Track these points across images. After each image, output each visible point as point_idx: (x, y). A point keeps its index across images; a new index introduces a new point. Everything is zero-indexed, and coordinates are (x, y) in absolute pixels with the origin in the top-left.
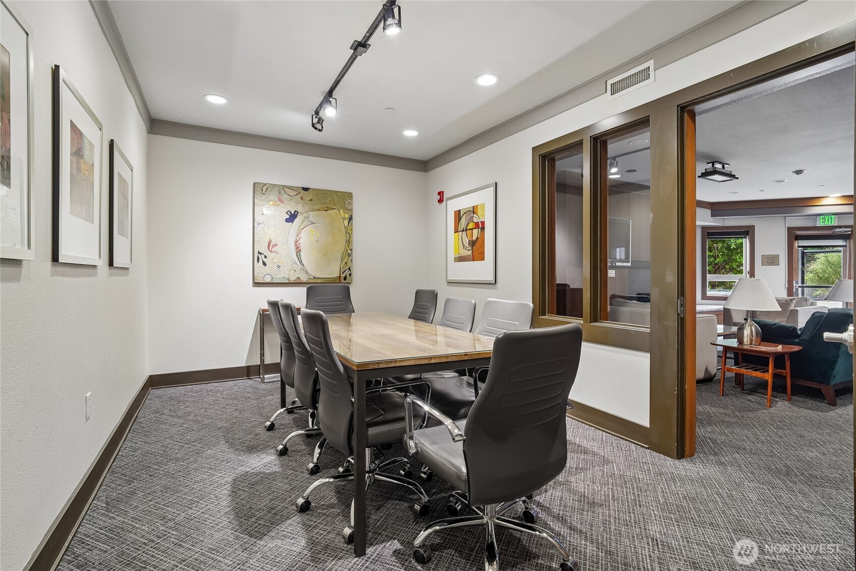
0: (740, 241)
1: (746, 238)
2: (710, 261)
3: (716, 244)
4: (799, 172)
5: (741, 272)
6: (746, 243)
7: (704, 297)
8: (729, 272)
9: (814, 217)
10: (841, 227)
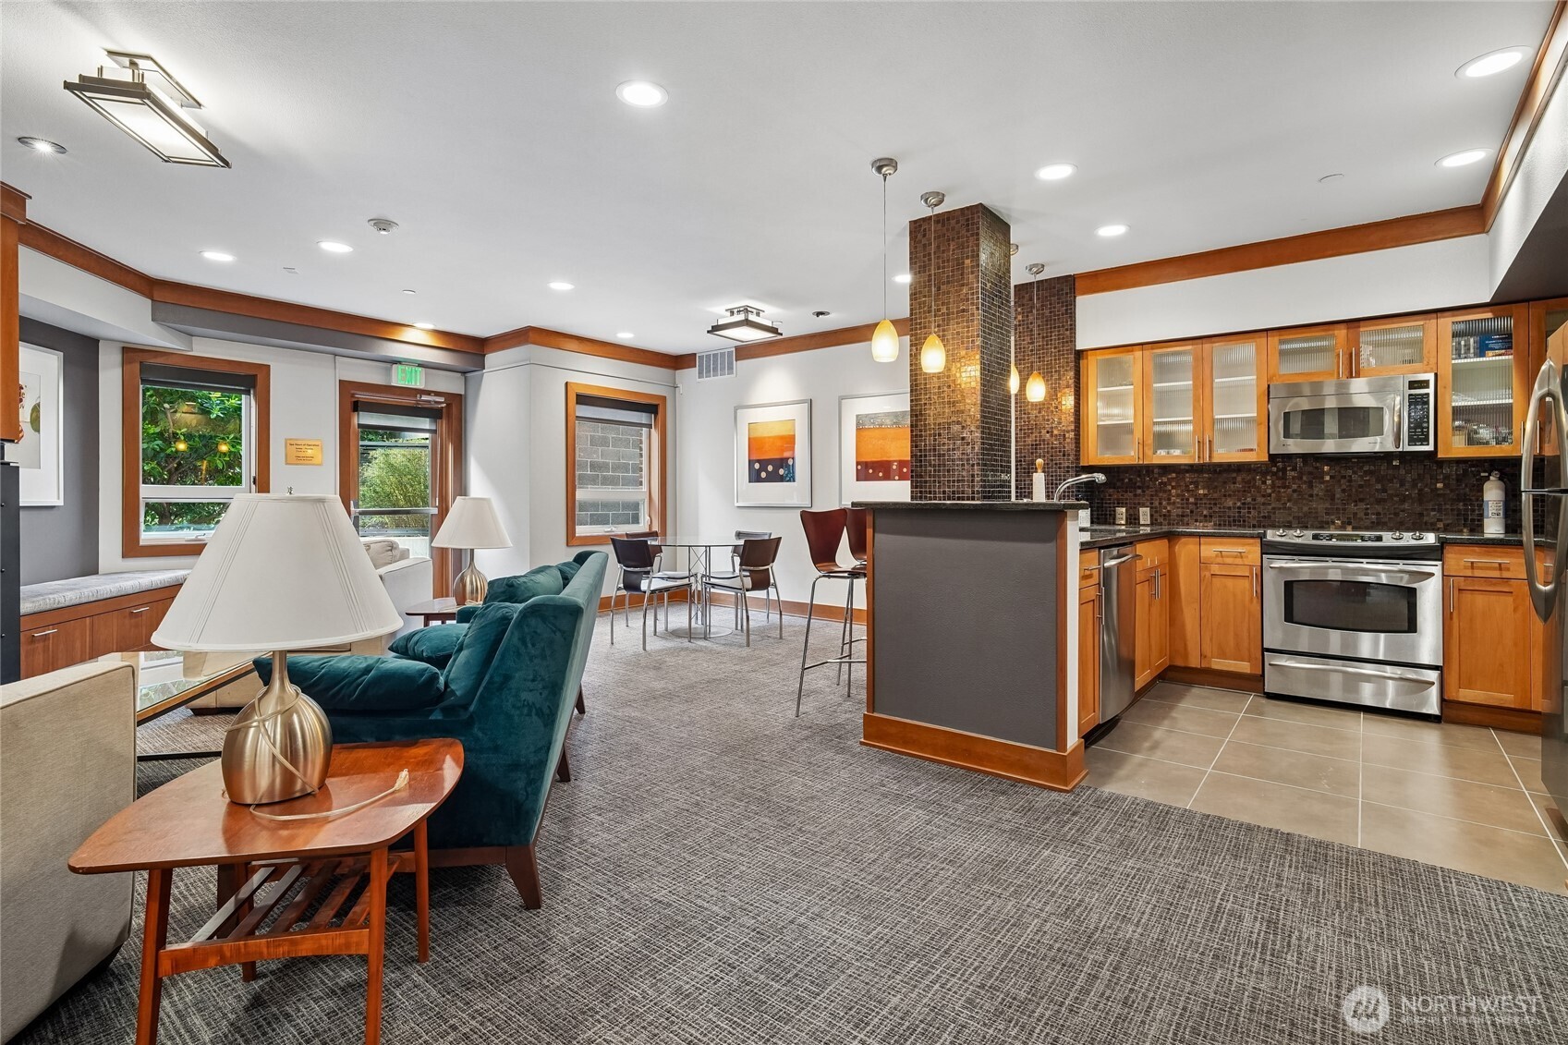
0: (234, 402)
1: (248, 393)
2: (153, 449)
3: (169, 403)
4: (382, 224)
5: (236, 480)
6: (248, 405)
7: (131, 547)
8: (206, 480)
9: (389, 365)
10: (428, 393)
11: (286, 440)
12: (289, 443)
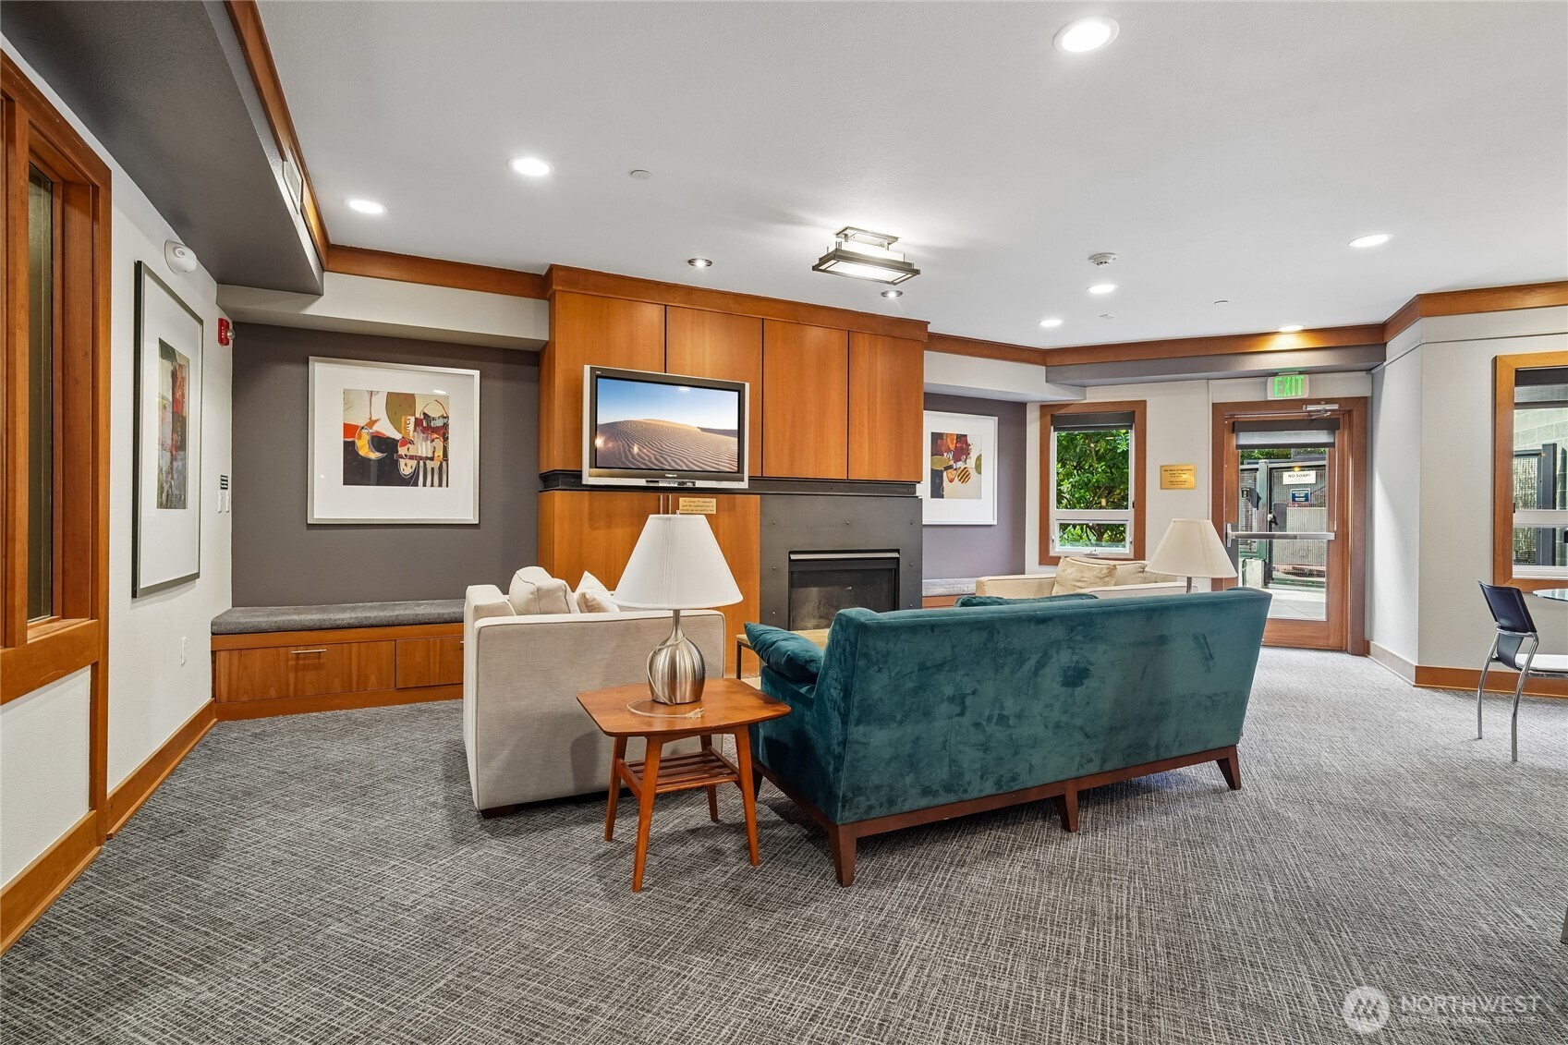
1: (1127, 427)
7: (1044, 557)
9: (1263, 379)
10: (1318, 402)
11: (1161, 467)
12: (1165, 470)
